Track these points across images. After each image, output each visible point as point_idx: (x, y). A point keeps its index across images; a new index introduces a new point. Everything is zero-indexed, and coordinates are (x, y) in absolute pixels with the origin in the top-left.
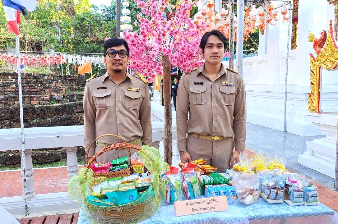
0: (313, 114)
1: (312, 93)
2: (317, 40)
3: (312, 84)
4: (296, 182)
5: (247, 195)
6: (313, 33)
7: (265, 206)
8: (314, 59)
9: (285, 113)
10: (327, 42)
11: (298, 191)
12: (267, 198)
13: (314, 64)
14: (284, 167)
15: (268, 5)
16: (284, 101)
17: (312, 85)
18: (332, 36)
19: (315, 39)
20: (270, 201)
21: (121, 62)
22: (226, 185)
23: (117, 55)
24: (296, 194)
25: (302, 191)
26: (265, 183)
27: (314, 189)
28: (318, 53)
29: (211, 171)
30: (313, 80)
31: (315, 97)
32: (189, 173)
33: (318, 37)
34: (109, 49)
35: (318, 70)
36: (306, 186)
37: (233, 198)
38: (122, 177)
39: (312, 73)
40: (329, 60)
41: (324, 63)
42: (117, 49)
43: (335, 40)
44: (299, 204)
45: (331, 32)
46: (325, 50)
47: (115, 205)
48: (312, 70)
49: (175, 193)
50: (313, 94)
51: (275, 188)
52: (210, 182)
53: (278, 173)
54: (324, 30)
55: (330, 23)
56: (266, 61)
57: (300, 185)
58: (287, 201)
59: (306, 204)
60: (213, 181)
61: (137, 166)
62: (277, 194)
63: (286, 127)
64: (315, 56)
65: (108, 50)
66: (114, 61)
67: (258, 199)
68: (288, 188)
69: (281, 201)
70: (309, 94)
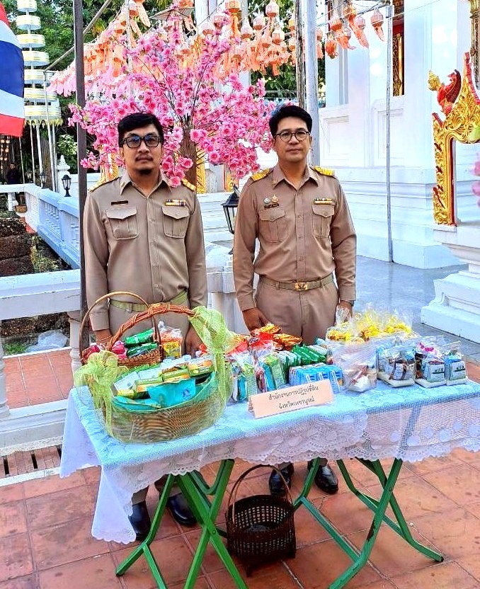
0: (443, 227)
1: (439, 187)
2: (445, 88)
3: (440, 170)
4: (432, 349)
5: (360, 377)
6: (437, 74)
7: (388, 391)
8: (441, 123)
9: (389, 223)
10: (462, 93)
11: (436, 363)
12: (390, 379)
13: (442, 133)
14: (409, 328)
15: (347, 8)
16: (386, 199)
17: (439, 173)
18: (470, 82)
19: (440, 85)
20: (395, 383)
21: (150, 155)
22: (322, 363)
23: (143, 144)
24: (434, 368)
25: (442, 363)
26: (385, 354)
27: (460, 358)
28: (447, 112)
29: (292, 343)
30: (441, 163)
31: (445, 195)
32: (265, 348)
33: (447, 82)
34: (128, 133)
35: (448, 145)
36: (447, 354)
37: (338, 384)
38: (150, 364)
39: (438, 151)
40: (468, 126)
41: (459, 131)
42: (141, 132)
43: (475, 88)
44: (439, 383)
45: (469, 74)
46: (460, 107)
47: (163, 406)
48: (438, 144)
49: (246, 383)
50: (442, 190)
51: (401, 362)
52: (297, 361)
53: (402, 338)
54: (456, 70)
55: (465, 58)
56: (345, 119)
57: (437, 354)
58: (420, 381)
59: (449, 383)
60: (301, 360)
61: (171, 343)
62: (405, 370)
63: (391, 253)
64: (443, 117)
65: (126, 135)
66: (137, 156)
67: (375, 381)
68: (421, 361)
69: (411, 381)
70: (435, 189)
